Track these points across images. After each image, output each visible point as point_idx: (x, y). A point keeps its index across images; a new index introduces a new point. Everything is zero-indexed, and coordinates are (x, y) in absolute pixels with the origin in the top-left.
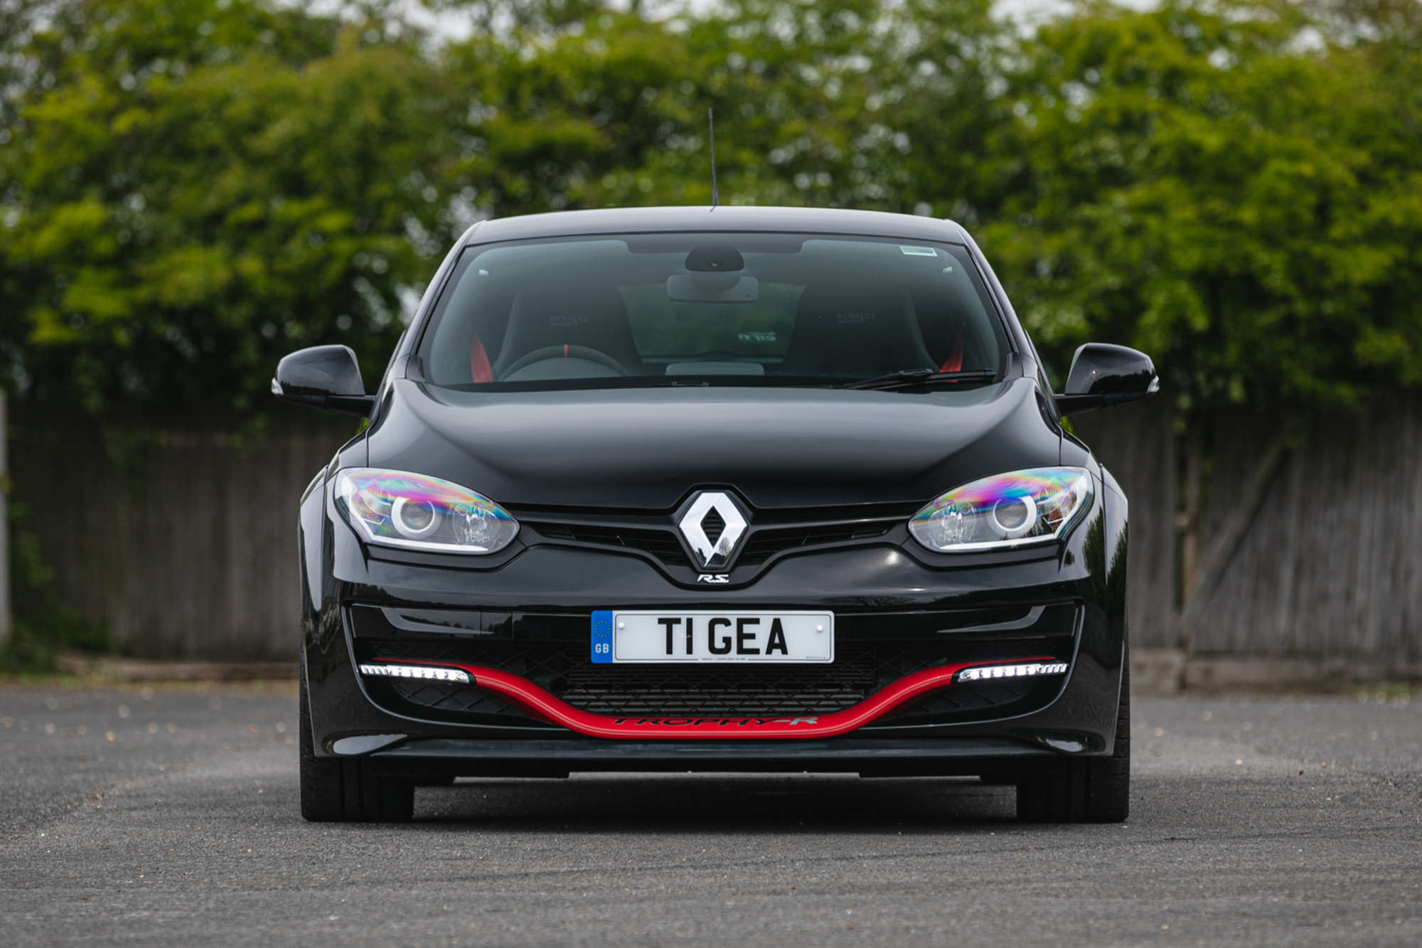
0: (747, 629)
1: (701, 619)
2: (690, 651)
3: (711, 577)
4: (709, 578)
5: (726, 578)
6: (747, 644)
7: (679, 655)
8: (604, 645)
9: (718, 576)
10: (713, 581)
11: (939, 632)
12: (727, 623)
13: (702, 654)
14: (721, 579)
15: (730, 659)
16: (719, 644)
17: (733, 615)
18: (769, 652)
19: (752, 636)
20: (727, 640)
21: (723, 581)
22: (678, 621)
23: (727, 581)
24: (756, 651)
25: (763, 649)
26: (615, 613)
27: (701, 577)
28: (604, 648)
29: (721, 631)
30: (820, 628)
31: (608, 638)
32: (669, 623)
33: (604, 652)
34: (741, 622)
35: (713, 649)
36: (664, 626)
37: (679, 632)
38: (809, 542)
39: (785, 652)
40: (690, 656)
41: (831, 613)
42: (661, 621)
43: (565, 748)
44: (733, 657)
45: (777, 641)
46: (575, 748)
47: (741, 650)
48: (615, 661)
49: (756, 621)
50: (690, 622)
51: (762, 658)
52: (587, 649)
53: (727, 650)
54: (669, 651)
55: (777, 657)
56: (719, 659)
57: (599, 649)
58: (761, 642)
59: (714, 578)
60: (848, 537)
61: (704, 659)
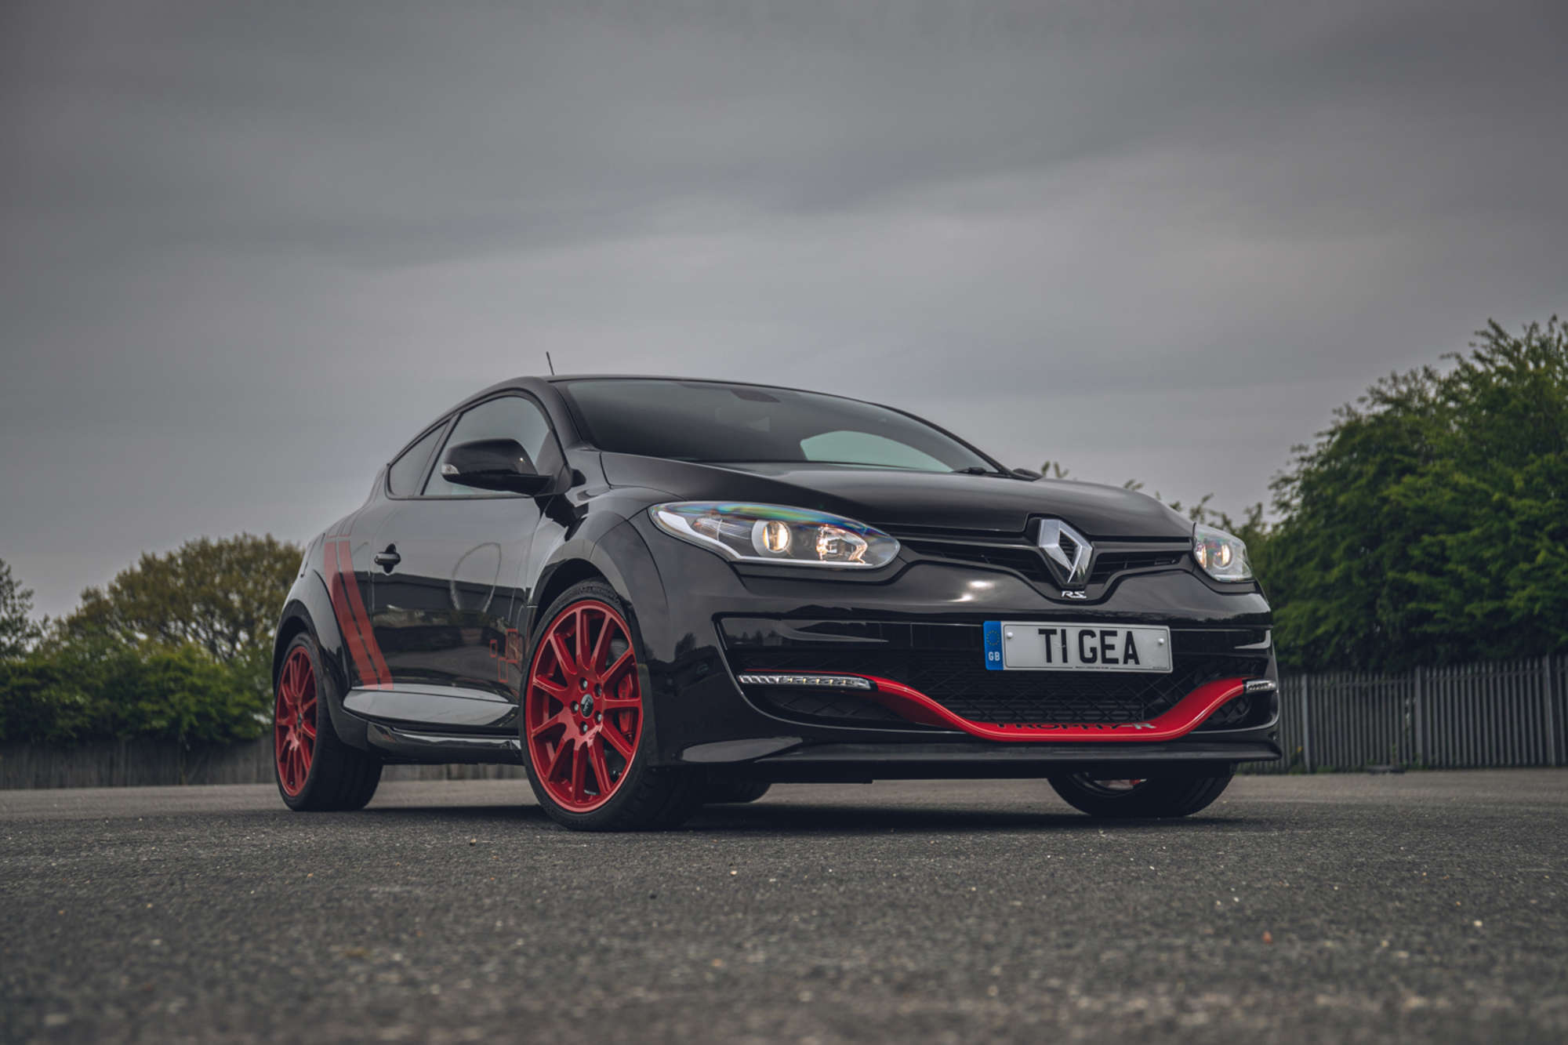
0: (1109, 640)
1: (1073, 630)
2: (1065, 660)
3: (1071, 593)
4: (1070, 594)
5: (1084, 594)
6: (1109, 654)
7: (1057, 664)
8: (996, 653)
9: (1077, 593)
10: (1074, 597)
11: (1237, 648)
12: (1092, 634)
13: (1074, 664)
14: (1080, 595)
15: (1097, 668)
16: (1088, 654)
17: (1097, 627)
18: (1125, 662)
19: (1112, 647)
20: (1093, 650)
21: (1081, 596)
22: (1054, 632)
23: (1085, 597)
24: (1116, 661)
25: (1121, 660)
26: (1003, 623)
27: (1064, 593)
28: (996, 656)
29: (1089, 642)
30: (1162, 640)
31: (998, 647)
32: (1048, 633)
33: (997, 660)
34: (1104, 634)
35: (1083, 659)
36: (1044, 636)
37: (1056, 640)
38: (1130, 567)
39: (1137, 662)
40: (1065, 665)
41: (1167, 628)
42: (1041, 632)
43: (960, 751)
44: (1099, 666)
45: (1131, 652)
46: (970, 751)
47: (1105, 660)
48: (1005, 668)
49: (1114, 634)
50: (1064, 632)
51: (1120, 667)
52: (982, 656)
53: (1093, 660)
54: (1049, 659)
55: (1131, 667)
56: (1089, 668)
57: (993, 656)
58: (1118, 653)
59: (1074, 595)
60: (1151, 564)
61: (1077, 667)
